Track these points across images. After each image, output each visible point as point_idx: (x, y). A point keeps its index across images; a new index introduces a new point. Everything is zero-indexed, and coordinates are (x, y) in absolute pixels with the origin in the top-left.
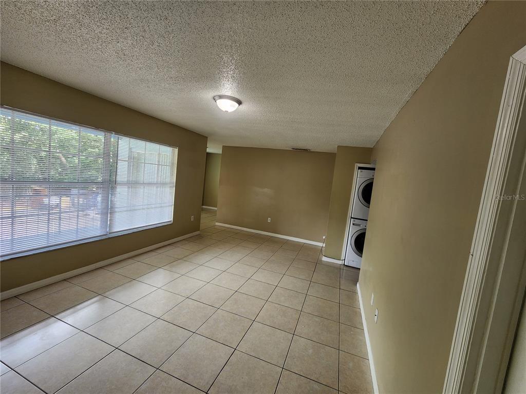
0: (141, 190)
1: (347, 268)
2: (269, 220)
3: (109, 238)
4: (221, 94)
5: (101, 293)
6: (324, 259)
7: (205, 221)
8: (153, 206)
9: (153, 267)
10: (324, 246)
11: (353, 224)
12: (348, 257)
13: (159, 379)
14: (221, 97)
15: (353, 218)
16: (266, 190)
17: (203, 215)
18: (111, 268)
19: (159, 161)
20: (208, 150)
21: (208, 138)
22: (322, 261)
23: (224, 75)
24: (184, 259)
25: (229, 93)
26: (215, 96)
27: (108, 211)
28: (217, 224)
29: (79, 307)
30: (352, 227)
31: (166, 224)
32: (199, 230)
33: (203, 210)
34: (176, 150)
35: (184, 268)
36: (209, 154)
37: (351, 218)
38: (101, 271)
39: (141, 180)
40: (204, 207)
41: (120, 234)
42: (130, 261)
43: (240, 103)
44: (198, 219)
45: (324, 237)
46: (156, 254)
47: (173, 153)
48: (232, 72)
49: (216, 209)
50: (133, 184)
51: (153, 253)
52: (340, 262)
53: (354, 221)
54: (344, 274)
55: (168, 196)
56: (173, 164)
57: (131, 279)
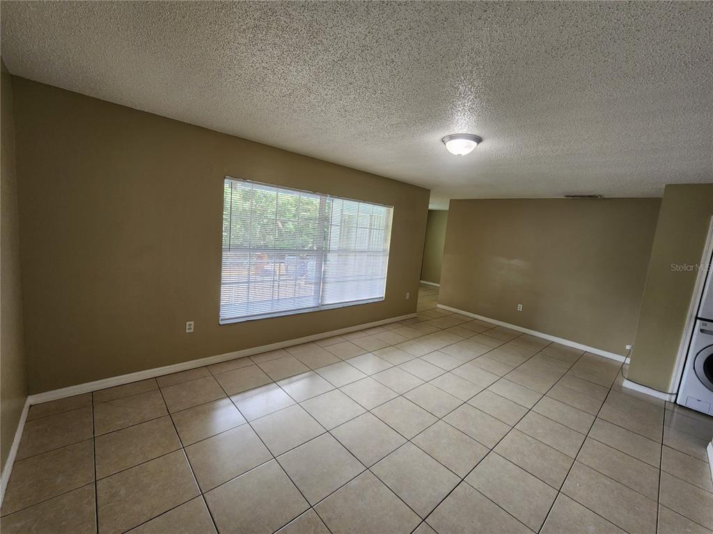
0: (351, 258)
1: (683, 412)
2: (520, 308)
3: (321, 311)
4: (453, 133)
5: (312, 369)
6: (627, 384)
7: (424, 300)
8: (363, 278)
9: (362, 351)
10: (628, 361)
11: (702, 331)
12: (684, 390)
13: (369, 480)
14: (452, 137)
15: (701, 319)
16: (515, 262)
17: (421, 293)
18: (322, 344)
19: (371, 224)
20: (431, 207)
21: (431, 192)
22: (622, 387)
23: (460, 109)
24: (398, 346)
25: (464, 131)
26: (444, 138)
27: (321, 280)
28: (439, 306)
29: (294, 378)
30: (698, 335)
31: (376, 300)
32: (415, 312)
33: (421, 286)
34: (392, 210)
35: (397, 357)
36: (431, 212)
37: (697, 318)
38: (313, 345)
39: (352, 247)
40: (422, 282)
41: (331, 307)
42: (340, 339)
43: (479, 140)
44: (415, 297)
45: (628, 347)
46: (365, 335)
47: (388, 213)
48: (470, 103)
49: (438, 285)
50: (344, 252)
51: (363, 334)
52: (666, 397)
53: (703, 325)
54: (674, 420)
55: (381, 266)
56: (387, 227)
57: (341, 360)
